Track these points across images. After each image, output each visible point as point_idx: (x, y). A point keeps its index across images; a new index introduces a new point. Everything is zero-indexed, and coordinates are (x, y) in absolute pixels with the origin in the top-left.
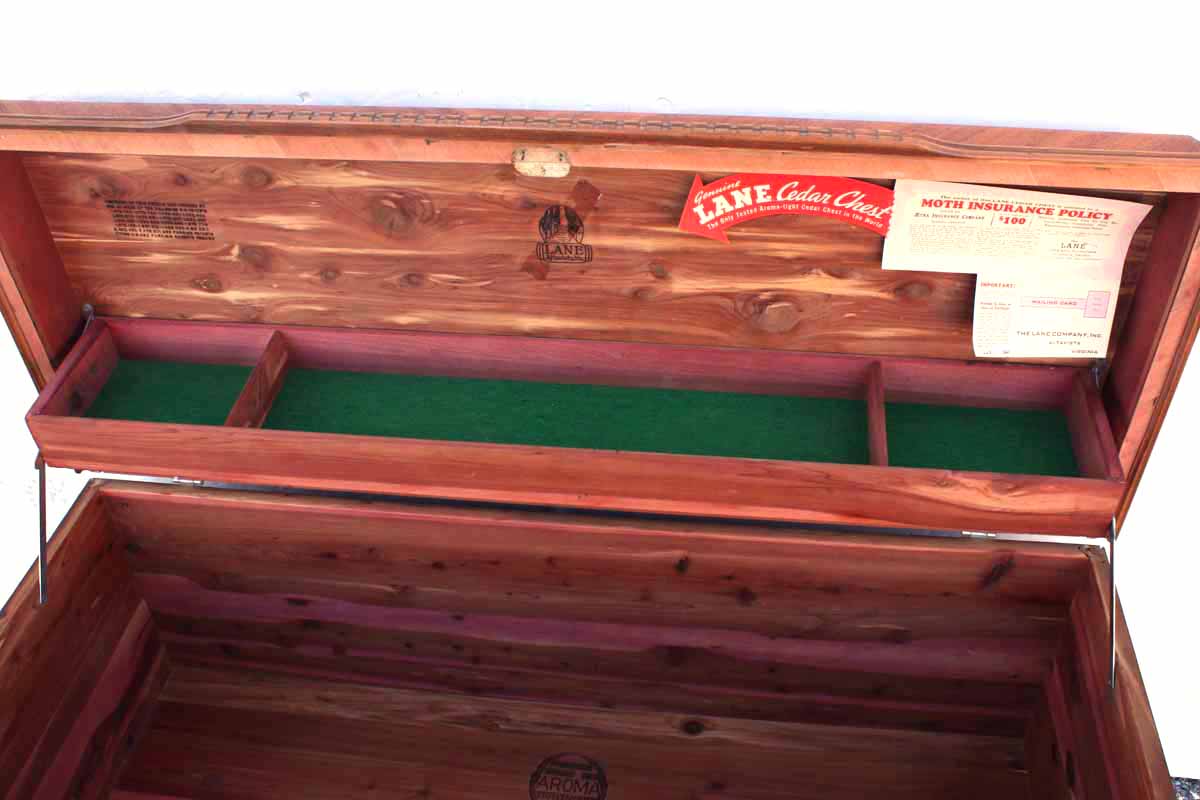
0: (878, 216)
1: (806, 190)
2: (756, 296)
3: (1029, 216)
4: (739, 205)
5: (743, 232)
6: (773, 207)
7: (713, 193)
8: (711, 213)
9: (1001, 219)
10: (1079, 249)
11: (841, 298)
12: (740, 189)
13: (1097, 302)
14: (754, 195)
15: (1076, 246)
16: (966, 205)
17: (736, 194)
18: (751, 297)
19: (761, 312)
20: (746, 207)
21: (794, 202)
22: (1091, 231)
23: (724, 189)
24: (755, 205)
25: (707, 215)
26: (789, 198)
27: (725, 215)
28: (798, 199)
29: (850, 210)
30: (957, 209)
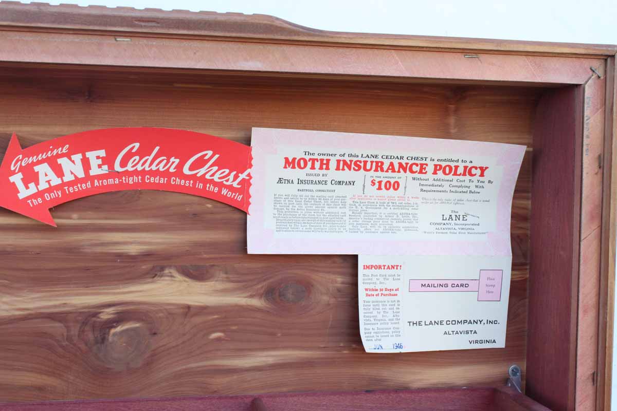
0: (235, 184)
1: (149, 155)
2: (95, 315)
3: (403, 177)
4: (68, 178)
5: (74, 219)
6: (111, 181)
7: (35, 159)
8: (32, 185)
9: (373, 183)
10: (461, 222)
11: (203, 310)
12: (68, 155)
13: (489, 282)
14: (86, 164)
15: (457, 217)
16: (333, 164)
17: (63, 161)
18: (89, 317)
19: (104, 340)
20: (77, 181)
21: (136, 173)
22: (468, 196)
23: (49, 154)
24: (88, 178)
25: (27, 188)
26: (129, 167)
27: (50, 189)
28: (139, 168)
29: (203, 179)
30: (324, 172)
